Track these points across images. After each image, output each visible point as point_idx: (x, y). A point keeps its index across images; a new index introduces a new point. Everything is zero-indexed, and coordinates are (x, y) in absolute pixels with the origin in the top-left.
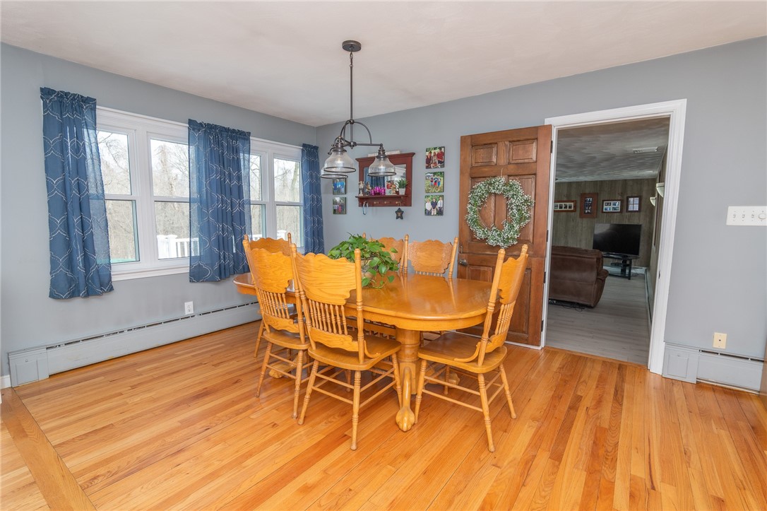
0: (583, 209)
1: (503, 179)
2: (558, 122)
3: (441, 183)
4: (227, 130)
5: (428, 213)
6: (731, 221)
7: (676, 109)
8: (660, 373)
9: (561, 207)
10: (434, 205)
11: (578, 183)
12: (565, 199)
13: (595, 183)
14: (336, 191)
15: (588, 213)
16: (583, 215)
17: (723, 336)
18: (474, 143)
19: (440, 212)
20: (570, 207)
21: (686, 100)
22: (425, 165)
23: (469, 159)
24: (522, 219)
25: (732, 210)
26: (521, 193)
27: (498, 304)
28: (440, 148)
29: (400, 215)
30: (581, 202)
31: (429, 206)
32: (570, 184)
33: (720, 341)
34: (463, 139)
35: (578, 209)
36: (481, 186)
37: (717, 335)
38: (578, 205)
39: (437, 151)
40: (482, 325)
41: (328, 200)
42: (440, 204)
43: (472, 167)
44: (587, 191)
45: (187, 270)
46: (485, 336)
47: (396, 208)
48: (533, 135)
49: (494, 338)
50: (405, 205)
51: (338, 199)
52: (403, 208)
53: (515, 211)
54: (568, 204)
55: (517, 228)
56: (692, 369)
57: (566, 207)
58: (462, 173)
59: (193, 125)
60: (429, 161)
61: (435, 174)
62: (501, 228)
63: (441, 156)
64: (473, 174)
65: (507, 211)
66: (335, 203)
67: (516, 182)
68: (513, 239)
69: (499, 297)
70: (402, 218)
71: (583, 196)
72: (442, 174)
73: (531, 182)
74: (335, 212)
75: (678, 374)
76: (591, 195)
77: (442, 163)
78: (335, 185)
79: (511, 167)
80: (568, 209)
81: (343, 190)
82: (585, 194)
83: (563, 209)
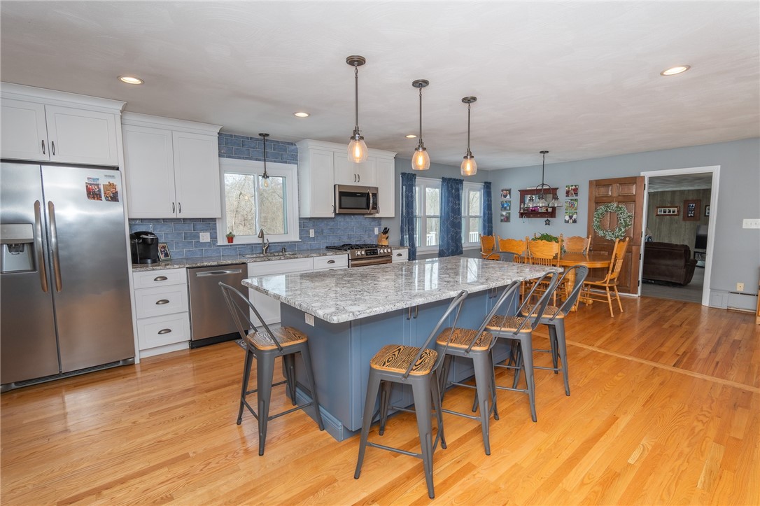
0: (686, 214)
1: (615, 205)
2: (647, 174)
3: (576, 205)
4: (455, 179)
5: (567, 222)
6: (744, 226)
7: (716, 170)
8: (707, 305)
9: (665, 212)
10: (571, 217)
11: (682, 192)
12: (669, 205)
13: (698, 191)
14: (504, 208)
15: (691, 216)
16: (686, 218)
17: (742, 285)
18: (597, 184)
19: (575, 221)
20: (674, 212)
21: (719, 166)
22: (566, 195)
23: (594, 193)
24: (626, 225)
25: (745, 221)
26: (625, 212)
27: (615, 260)
28: (575, 186)
29: (548, 223)
30: (684, 207)
31: (567, 218)
32: (674, 192)
33: (740, 287)
34: (591, 182)
35: (682, 213)
36: (602, 208)
37: (739, 284)
38: (682, 210)
39: (574, 187)
40: (609, 267)
41: (498, 213)
42: (574, 217)
43: (596, 197)
44: (690, 198)
45: (438, 252)
46: (610, 272)
47: (546, 219)
48: (633, 181)
49: (614, 273)
50: (552, 217)
51: (504, 213)
52: (549, 219)
53: (622, 221)
54: (672, 209)
55: (623, 230)
56: (725, 302)
57: (670, 212)
58: (590, 200)
59: (444, 179)
60: (568, 193)
61: (571, 200)
62: (613, 231)
63: (576, 191)
64: (597, 201)
65: (618, 221)
66: (502, 215)
67: (623, 206)
68: (622, 236)
69: (616, 257)
70: (549, 224)
71: (686, 202)
72: (576, 200)
73: (632, 205)
74: (502, 221)
75: (718, 305)
76: (693, 201)
77: (576, 194)
78: (503, 205)
79: (620, 197)
80: (671, 213)
81: (508, 208)
82: (688, 201)
83: (667, 213)
